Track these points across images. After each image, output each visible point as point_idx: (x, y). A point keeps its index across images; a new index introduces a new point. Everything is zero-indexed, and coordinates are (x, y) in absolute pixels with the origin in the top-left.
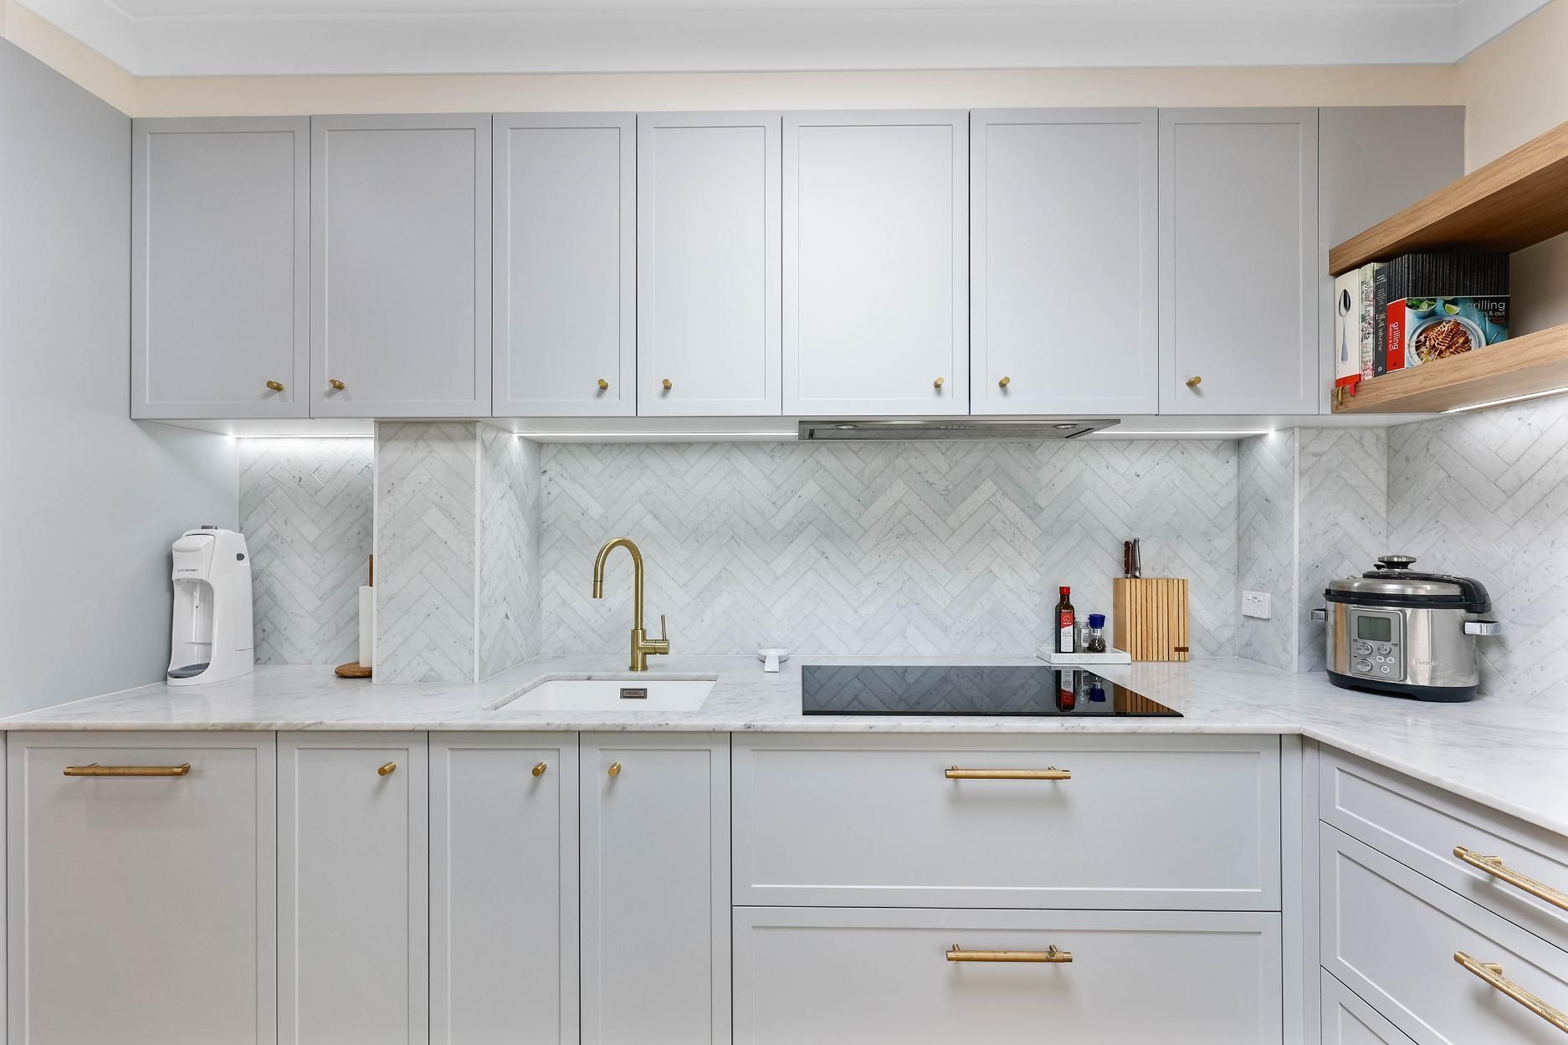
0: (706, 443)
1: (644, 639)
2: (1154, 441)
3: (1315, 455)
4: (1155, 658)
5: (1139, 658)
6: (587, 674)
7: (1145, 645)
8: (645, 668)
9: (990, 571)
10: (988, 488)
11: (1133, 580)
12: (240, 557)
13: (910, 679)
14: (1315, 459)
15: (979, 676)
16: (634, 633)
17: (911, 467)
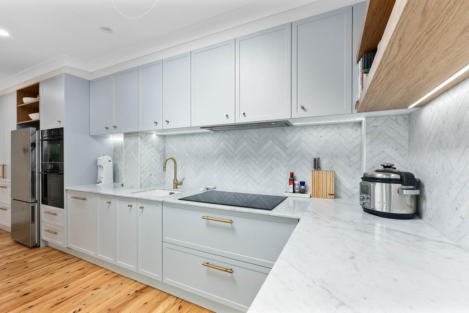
0: (198, 133)
1: (176, 181)
2: (327, 125)
3: (374, 127)
4: (321, 197)
5: (315, 196)
6: (163, 189)
7: (317, 192)
8: (177, 188)
9: (271, 167)
10: (270, 142)
11: (317, 171)
12: (110, 161)
13: (248, 197)
14: (374, 128)
15: (268, 198)
16: (174, 180)
17: (248, 137)
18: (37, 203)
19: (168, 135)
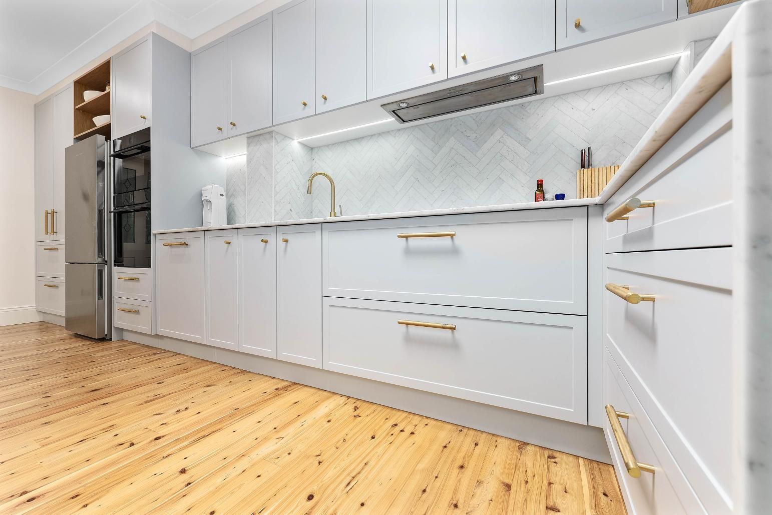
2: (604, 87)
9: (500, 178)
10: (498, 133)
12: (222, 195)
16: (331, 213)
17: (458, 130)
18: (107, 265)
19: (317, 147)
